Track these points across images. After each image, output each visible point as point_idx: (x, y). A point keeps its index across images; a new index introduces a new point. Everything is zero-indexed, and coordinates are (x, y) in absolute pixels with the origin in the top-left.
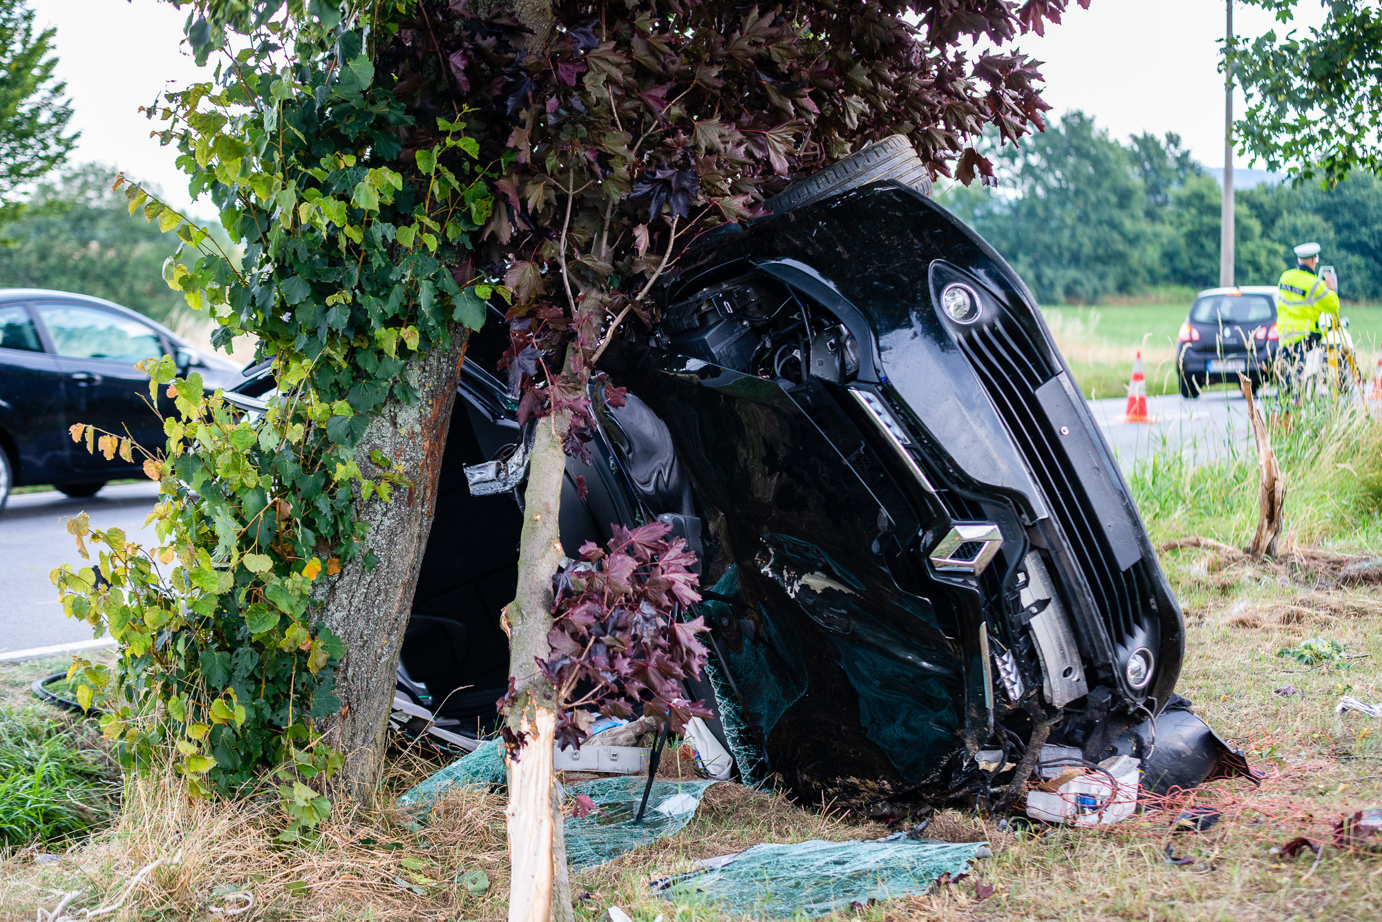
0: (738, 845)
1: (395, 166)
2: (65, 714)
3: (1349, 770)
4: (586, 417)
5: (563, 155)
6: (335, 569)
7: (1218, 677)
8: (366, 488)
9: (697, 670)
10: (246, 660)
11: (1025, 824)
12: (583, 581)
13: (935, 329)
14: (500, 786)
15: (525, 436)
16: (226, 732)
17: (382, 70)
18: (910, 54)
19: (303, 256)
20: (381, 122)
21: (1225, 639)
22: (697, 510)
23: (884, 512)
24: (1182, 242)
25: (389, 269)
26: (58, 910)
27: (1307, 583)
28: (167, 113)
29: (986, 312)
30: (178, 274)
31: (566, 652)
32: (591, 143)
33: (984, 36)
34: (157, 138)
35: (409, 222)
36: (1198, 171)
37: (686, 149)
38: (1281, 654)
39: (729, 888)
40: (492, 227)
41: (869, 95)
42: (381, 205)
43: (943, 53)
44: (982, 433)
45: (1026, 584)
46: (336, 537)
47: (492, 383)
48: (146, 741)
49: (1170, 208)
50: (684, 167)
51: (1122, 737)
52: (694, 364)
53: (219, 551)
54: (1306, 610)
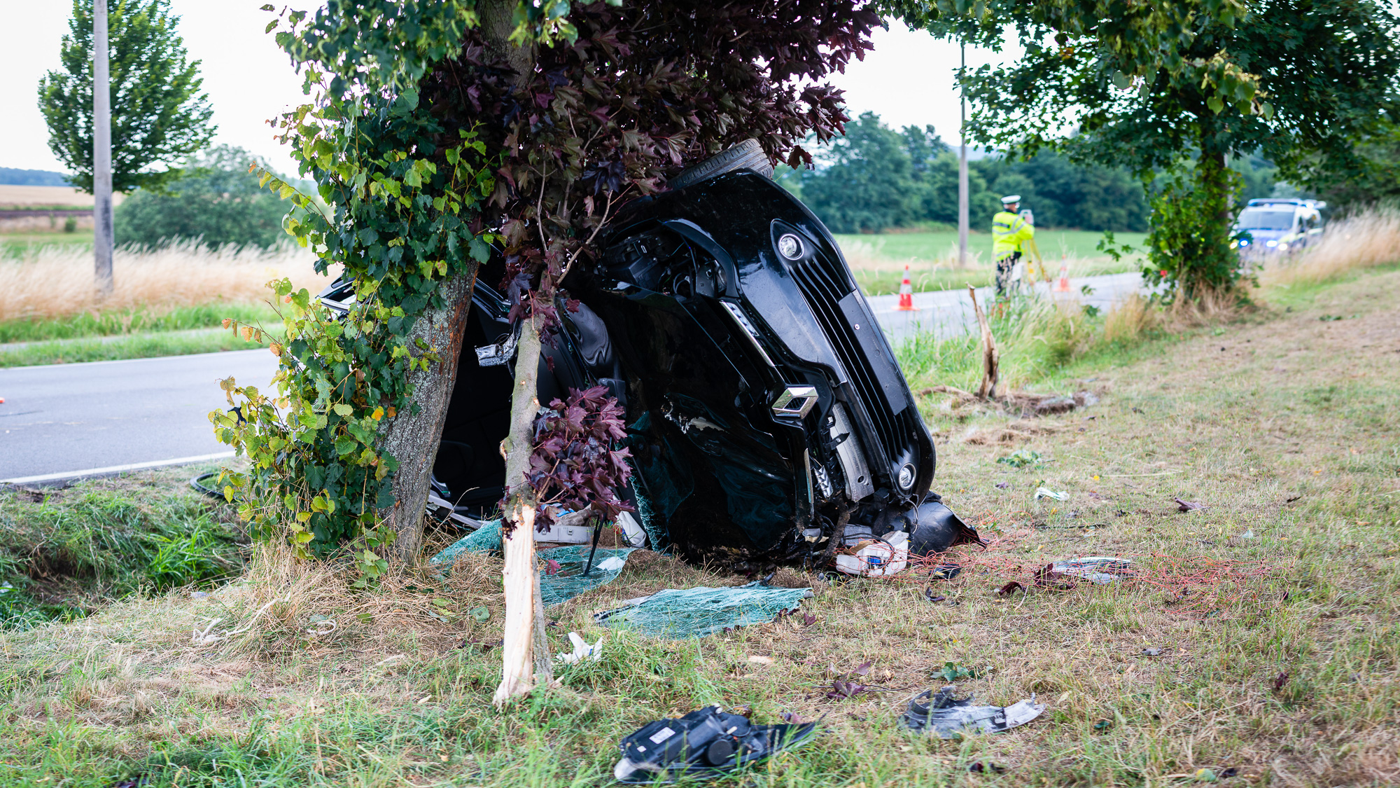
0: (650, 590)
1: (431, 159)
2: (211, 500)
3: (1045, 536)
4: (553, 319)
5: (539, 152)
6: (392, 414)
7: (958, 477)
8: (413, 362)
9: (624, 481)
10: (335, 471)
11: (835, 576)
12: (552, 424)
13: (775, 263)
14: (498, 552)
15: (515, 328)
16: (321, 517)
17: (423, 96)
18: (760, 86)
19: (373, 215)
20: (423, 131)
21: (962, 453)
22: (623, 376)
23: (743, 379)
24: (935, 193)
25: (429, 223)
26: (207, 631)
27: (1015, 414)
28: (284, 124)
29: (806, 252)
30: (292, 226)
31: (541, 469)
32: (558, 144)
33: (806, 75)
34: (278, 140)
35: (441, 195)
36: (944, 148)
37: (617, 148)
38: (999, 461)
39: (647, 618)
40: (494, 197)
41: (733, 113)
42: (423, 184)
43: (781, 85)
44: (804, 329)
45: (833, 424)
46: (393, 394)
47: (494, 295)
48: (268, 523)
49: (928, 172)
50: (615, 159)
51: (897, 519)
52: (622, 285)
53: (319, 402)
54: (1015, 432)
